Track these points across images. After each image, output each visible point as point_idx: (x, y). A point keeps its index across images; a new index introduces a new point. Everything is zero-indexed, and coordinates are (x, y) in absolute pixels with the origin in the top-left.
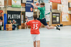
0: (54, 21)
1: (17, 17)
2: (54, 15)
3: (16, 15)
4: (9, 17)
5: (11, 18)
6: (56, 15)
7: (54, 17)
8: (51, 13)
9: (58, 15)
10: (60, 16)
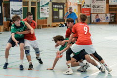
0: (55, 17)
2: (56, 6)
6: (58, 6)
7: (55, 10)
8: (51, 3)
9: (62, 7)
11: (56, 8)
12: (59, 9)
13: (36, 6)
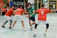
0: (51, 8)
1: (21, 4)
2: (51, 3)
3: (20, 2)
4: (14, 4)
5: (16, 5)
6: (53, 3)
7: (51, 4)
8: (49, 1)
9: (55, 3)
10: (56, 3)
11: (52, 3)
12: (53, 4)
13: (41, 2)
